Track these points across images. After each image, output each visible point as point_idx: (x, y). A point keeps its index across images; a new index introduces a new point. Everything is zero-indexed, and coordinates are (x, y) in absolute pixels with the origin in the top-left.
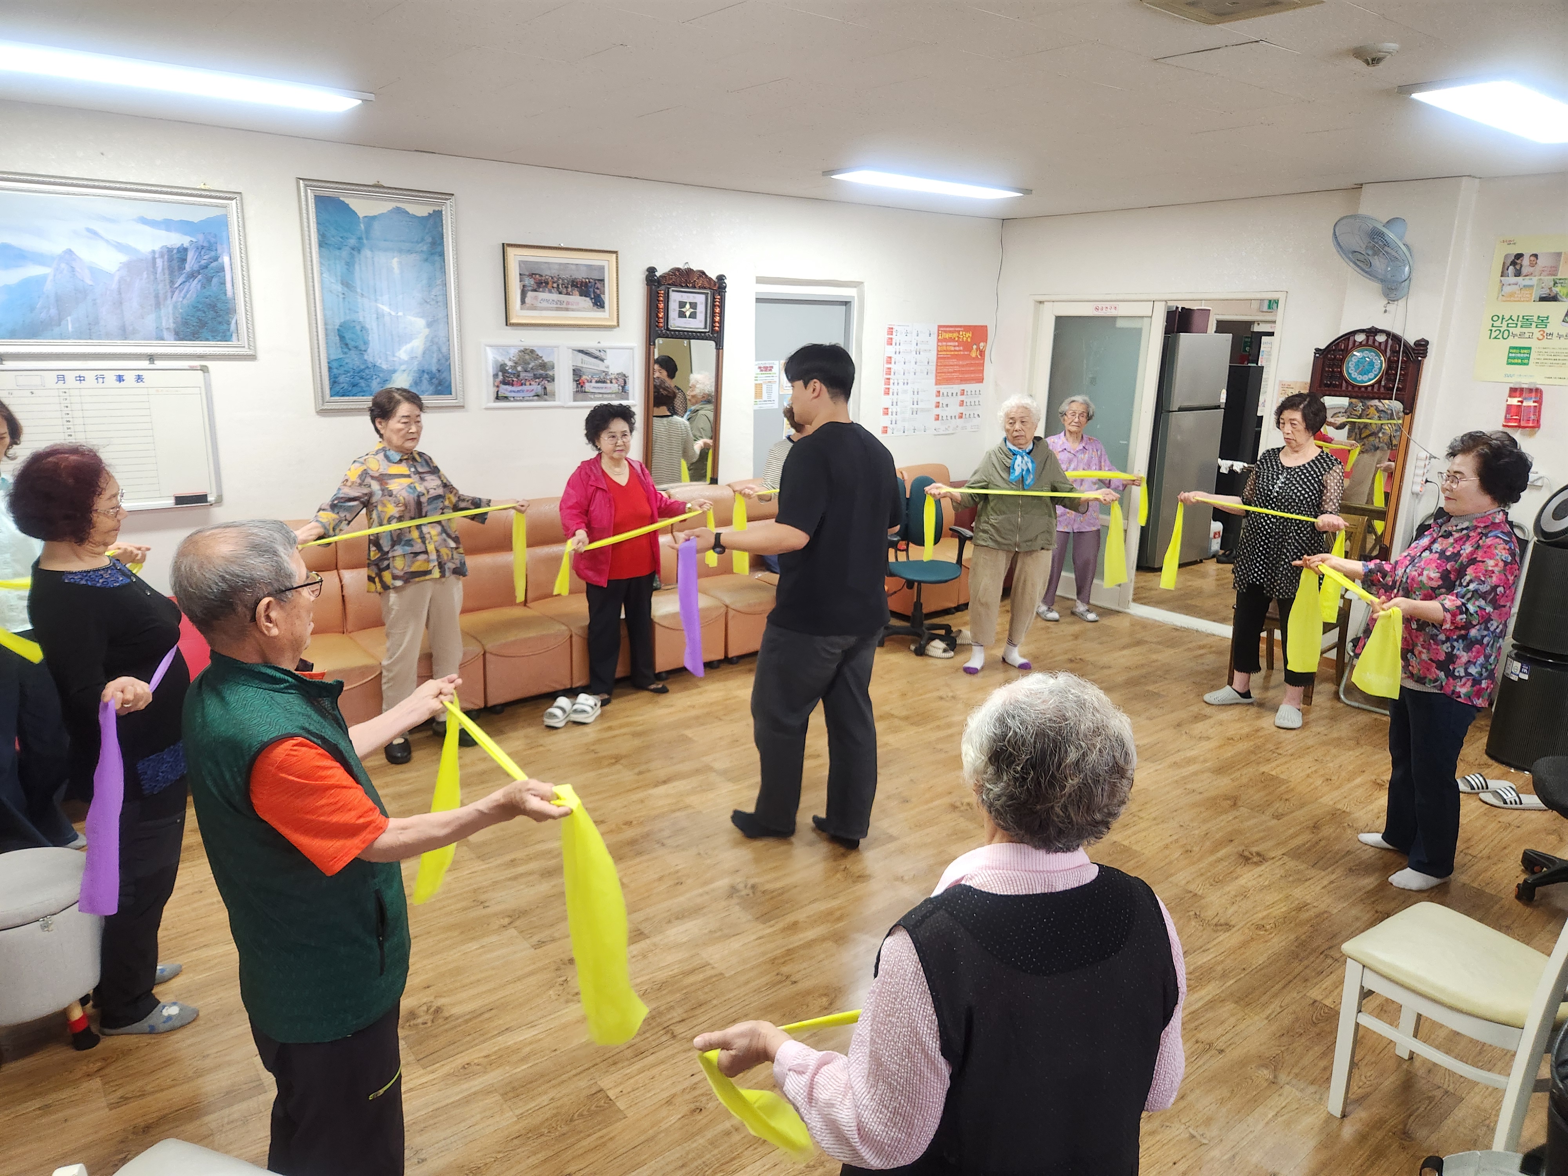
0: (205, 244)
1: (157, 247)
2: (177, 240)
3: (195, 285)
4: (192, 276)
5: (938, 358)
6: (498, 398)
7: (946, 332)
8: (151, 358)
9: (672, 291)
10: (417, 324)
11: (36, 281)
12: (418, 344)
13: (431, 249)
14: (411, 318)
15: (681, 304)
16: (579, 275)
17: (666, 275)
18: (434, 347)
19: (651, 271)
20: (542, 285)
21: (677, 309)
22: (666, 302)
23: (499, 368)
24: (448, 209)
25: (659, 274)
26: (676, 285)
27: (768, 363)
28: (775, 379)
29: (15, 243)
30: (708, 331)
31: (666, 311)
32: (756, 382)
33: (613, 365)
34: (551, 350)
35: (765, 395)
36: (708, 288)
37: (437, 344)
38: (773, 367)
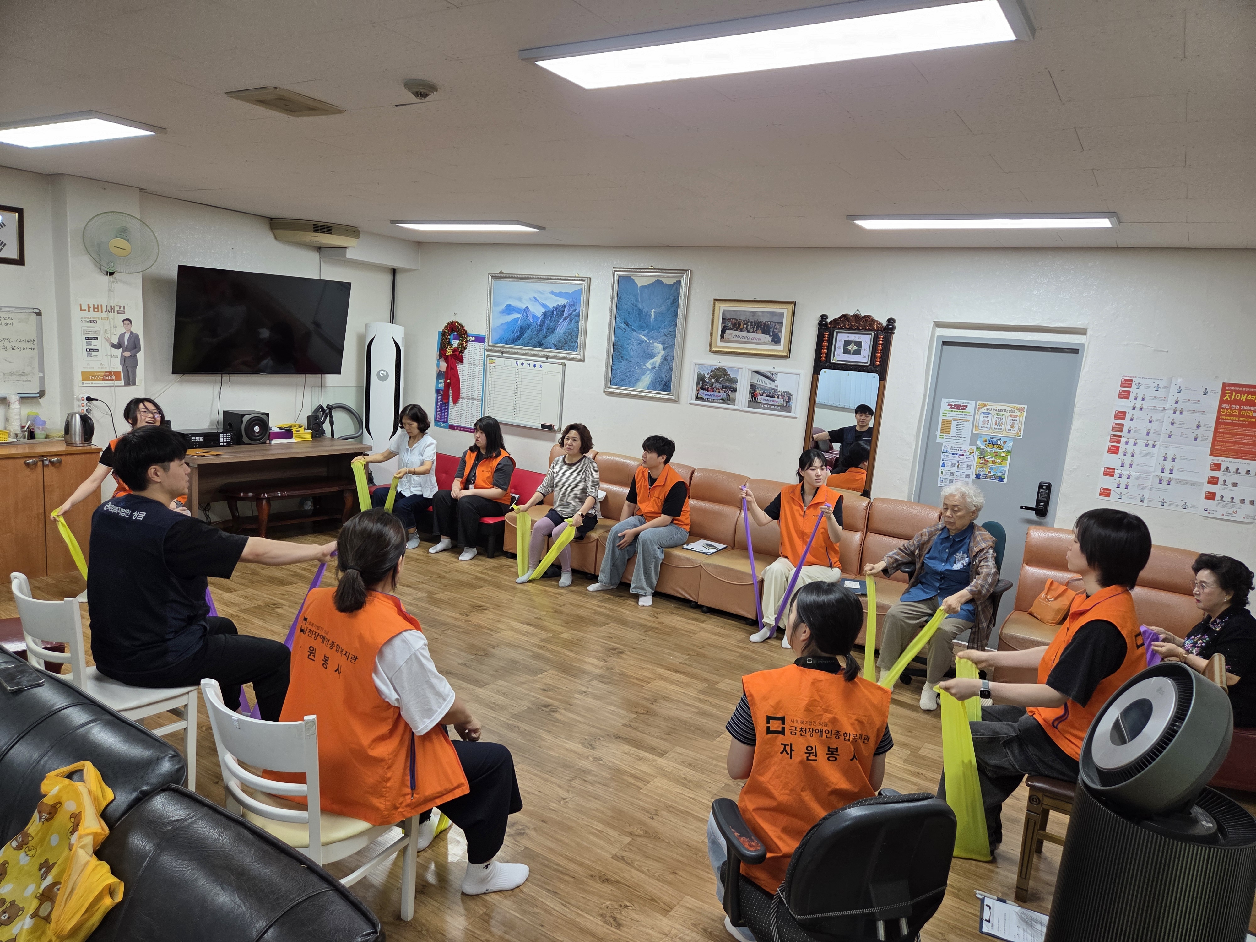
0: (572, 303)
1: (555, 306)
2: (562, 301)
3: (566, 323)
4: (565, 319)
5: (1218, 423)
6: (697, 398)
7: (1237, 392)
8: (547, 357)
9: (837, 333)
10: (658, 347)
11: (516, 320)
12: (658, 360)
13: (672, 303)
14: (656, 344)
15: (847, 343)
16: (764, 319)
17: (835, 320)
18: (666, 362)
19: (824, 317)
20: (737, 326)
21: (842, 346)
22: (830, 341)
23: (701, 379)
24: (684, 280)
25: (828, 320)
26: (841, 328)
27: (961, 402)
28: (968, 418)
29: (512, 304)
30: (870, 365)
31: (829, 348)
32: (944, 418)
33: (781, 385)
34: (737, 370)
35: (953, 432)
36: (873, 330)
37: (667, 360)
38: (967, 406)
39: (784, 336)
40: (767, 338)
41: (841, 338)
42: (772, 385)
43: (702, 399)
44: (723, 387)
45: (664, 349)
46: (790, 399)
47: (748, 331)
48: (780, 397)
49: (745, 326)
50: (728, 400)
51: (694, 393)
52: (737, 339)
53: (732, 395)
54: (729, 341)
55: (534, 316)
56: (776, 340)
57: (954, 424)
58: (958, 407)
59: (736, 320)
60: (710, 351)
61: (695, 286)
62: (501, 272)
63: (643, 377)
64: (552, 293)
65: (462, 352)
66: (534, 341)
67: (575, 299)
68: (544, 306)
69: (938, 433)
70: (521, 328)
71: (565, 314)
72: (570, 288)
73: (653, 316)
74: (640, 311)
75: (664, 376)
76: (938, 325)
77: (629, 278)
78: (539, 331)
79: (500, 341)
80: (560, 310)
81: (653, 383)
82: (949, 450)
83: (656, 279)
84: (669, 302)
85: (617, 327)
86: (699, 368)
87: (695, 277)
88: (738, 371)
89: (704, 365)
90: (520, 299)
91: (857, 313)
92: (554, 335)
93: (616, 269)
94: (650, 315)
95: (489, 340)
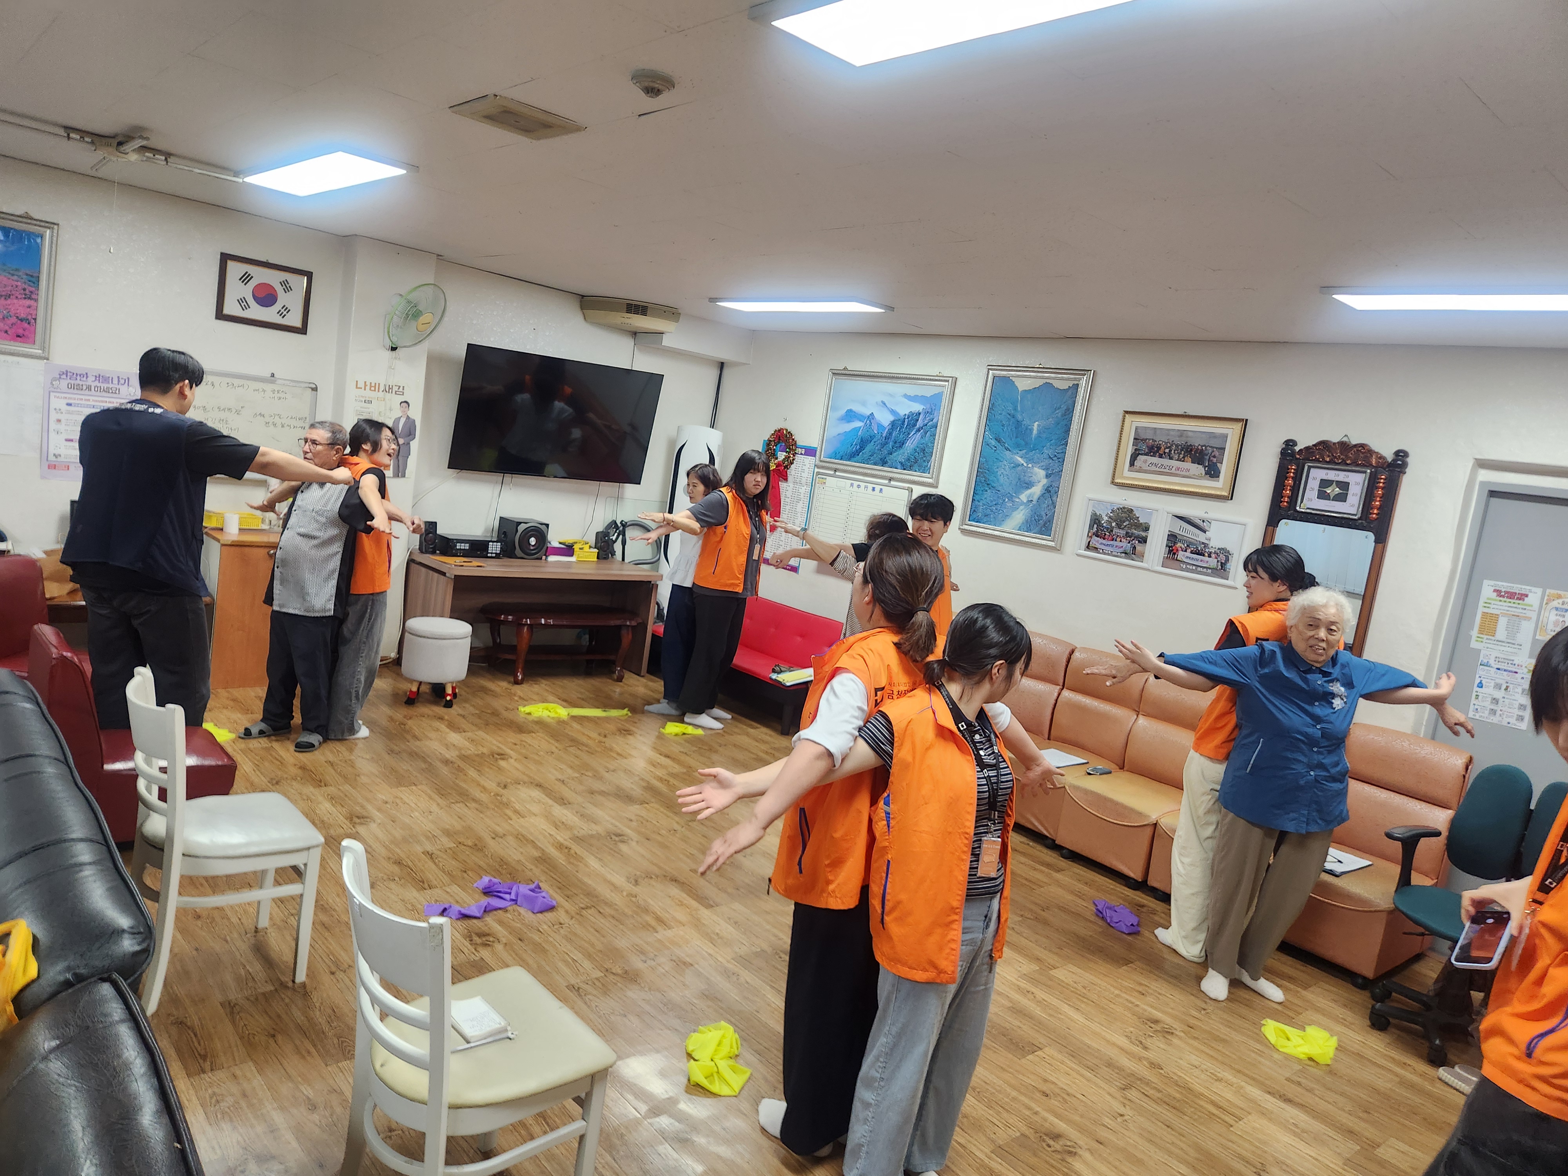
0: (930, 411)
1: (907, 413)
2: (917, 407)
3: (919, 435)
4: (918, 430)
6: (1088, 547)
8: (890, 479)
9: (1310, 467)
10: (1039, 474)
11: (857, 430)
12: (1036, 491)
13: (1064, 415)
14: (1036, 470)
15: (1325, 483)
16: (1197, 442)
17: (1307, 448)
18: (1047, 495)
19: (1290, 444)
20: (1154, 450)
21: (1317, 488)
22: (1297, 479)
23: (1095, 520)
24: (1083, 383)
25: (1297, 449)
26: (1317, 461)
27: (1516, 588)
28: (1528, 614)
29: (854, 409)
30: (1360, 519)
31: (1295, 489)
32: (1486, 610)
33: (1216, 538)
34: (1151, 512)
35: (1501, 632)
36: (1370, 465)
37: (1050, 492)
38: (1527, 596)
39: (1226, 468)
40: (1199, 469)
41: (1317, 475)
42: (1201, 537)
43: (1096, 549)
44: (1128, 535)
45: (1048, 476)
46: (1227, 560)
47: (1171, 458)
48: (1213, 556)
49: (1167, 451)
50: (1132, 553)
51: (1085, 541)
52: (1153, 468)
53: (1139, 548)
54: (1140, 471)
55: (880, 425)
56: (1213, 472)
57: (1502, 622)
58: (1511, 595)
59: (1154, 441)
60: (1113, 483)
61: (1098, 391)
62: (845, 369)
63: (1015, 513)
64: (906, 396)
65: (786, 467)
66: (877, 457)
67: (933, 405)
68: (893, 412)
69: (1475, 633)
70: (862, 439)
71: (919, 424)
72: (928, 391)
73: (1035, 432)
74: (1018, 423)
75: (1043, 514)
76: (1483, 464)
77: (1006, 379)
78: (883, 445)
79: (836, 455)
80: (913, 418)
81: (1027, 521)
82: (1492, 662)
83: (1045, 381)
84: (1059, 413)
85: (985, 443)
86: (1094, 506)
87: (1100, 380)
88: (1151, 514)
89: (1100, 502)
90: (864, 404)
91: (1345, 439)
92: (901, 451)
93: (990, 367)
94: (1031, 430)
95: (821, 454)
